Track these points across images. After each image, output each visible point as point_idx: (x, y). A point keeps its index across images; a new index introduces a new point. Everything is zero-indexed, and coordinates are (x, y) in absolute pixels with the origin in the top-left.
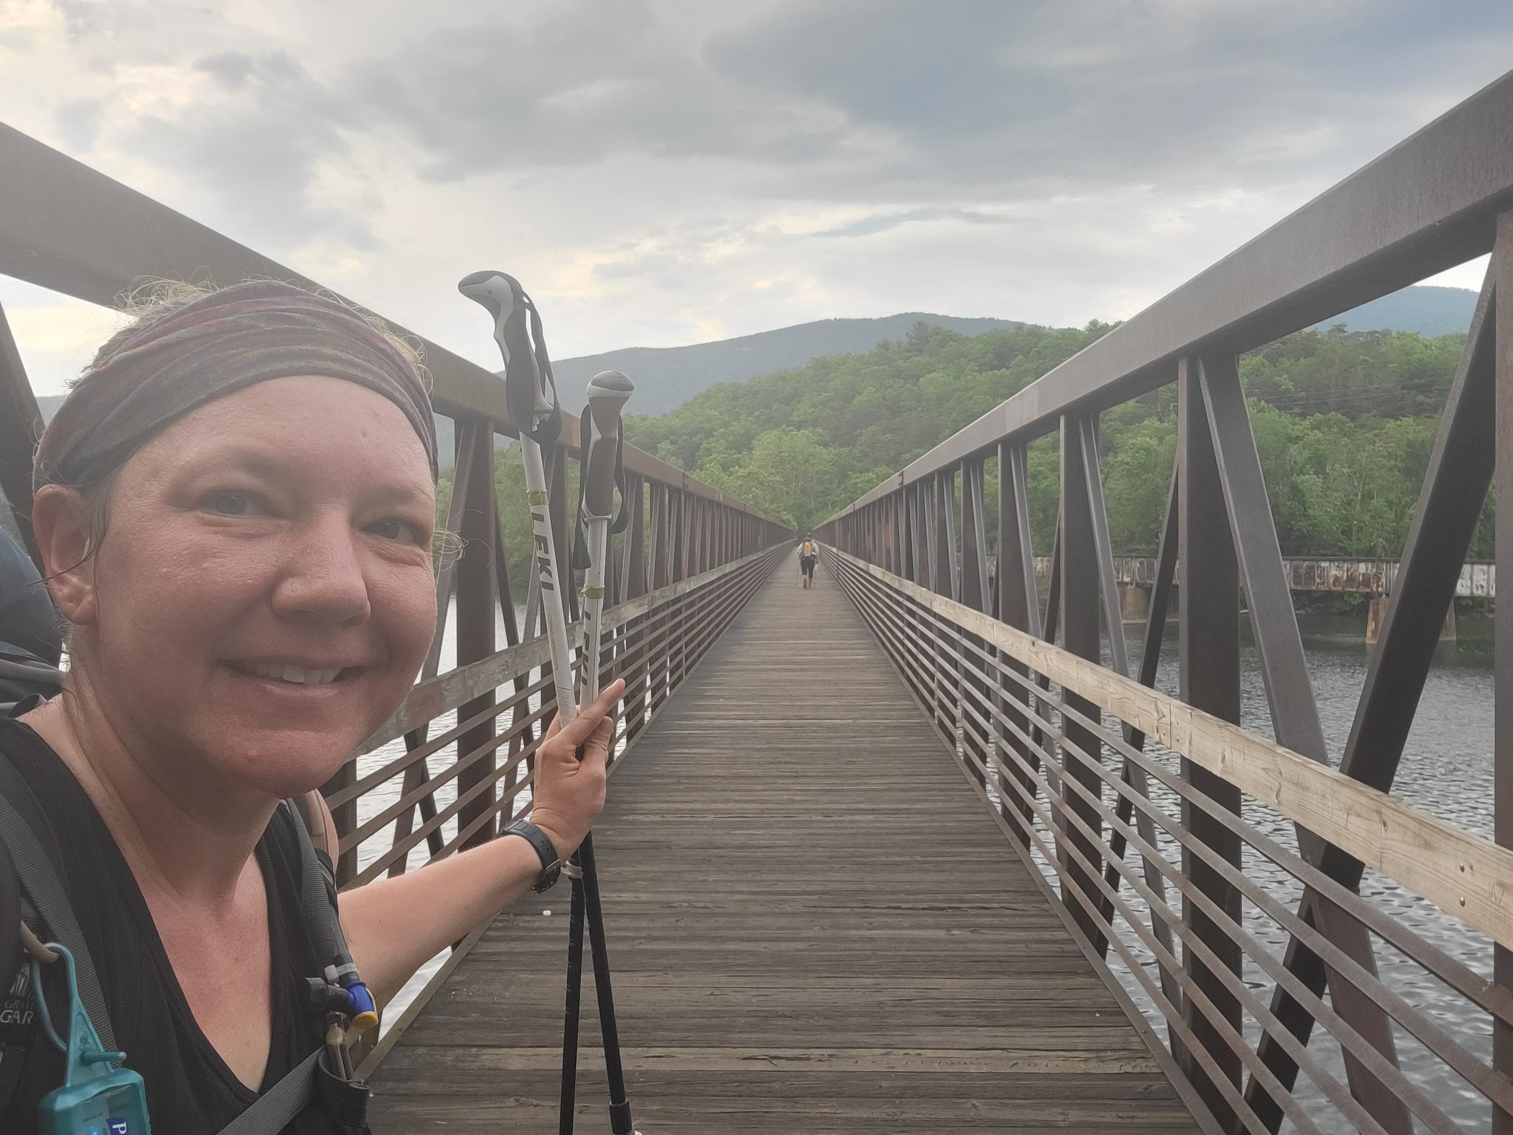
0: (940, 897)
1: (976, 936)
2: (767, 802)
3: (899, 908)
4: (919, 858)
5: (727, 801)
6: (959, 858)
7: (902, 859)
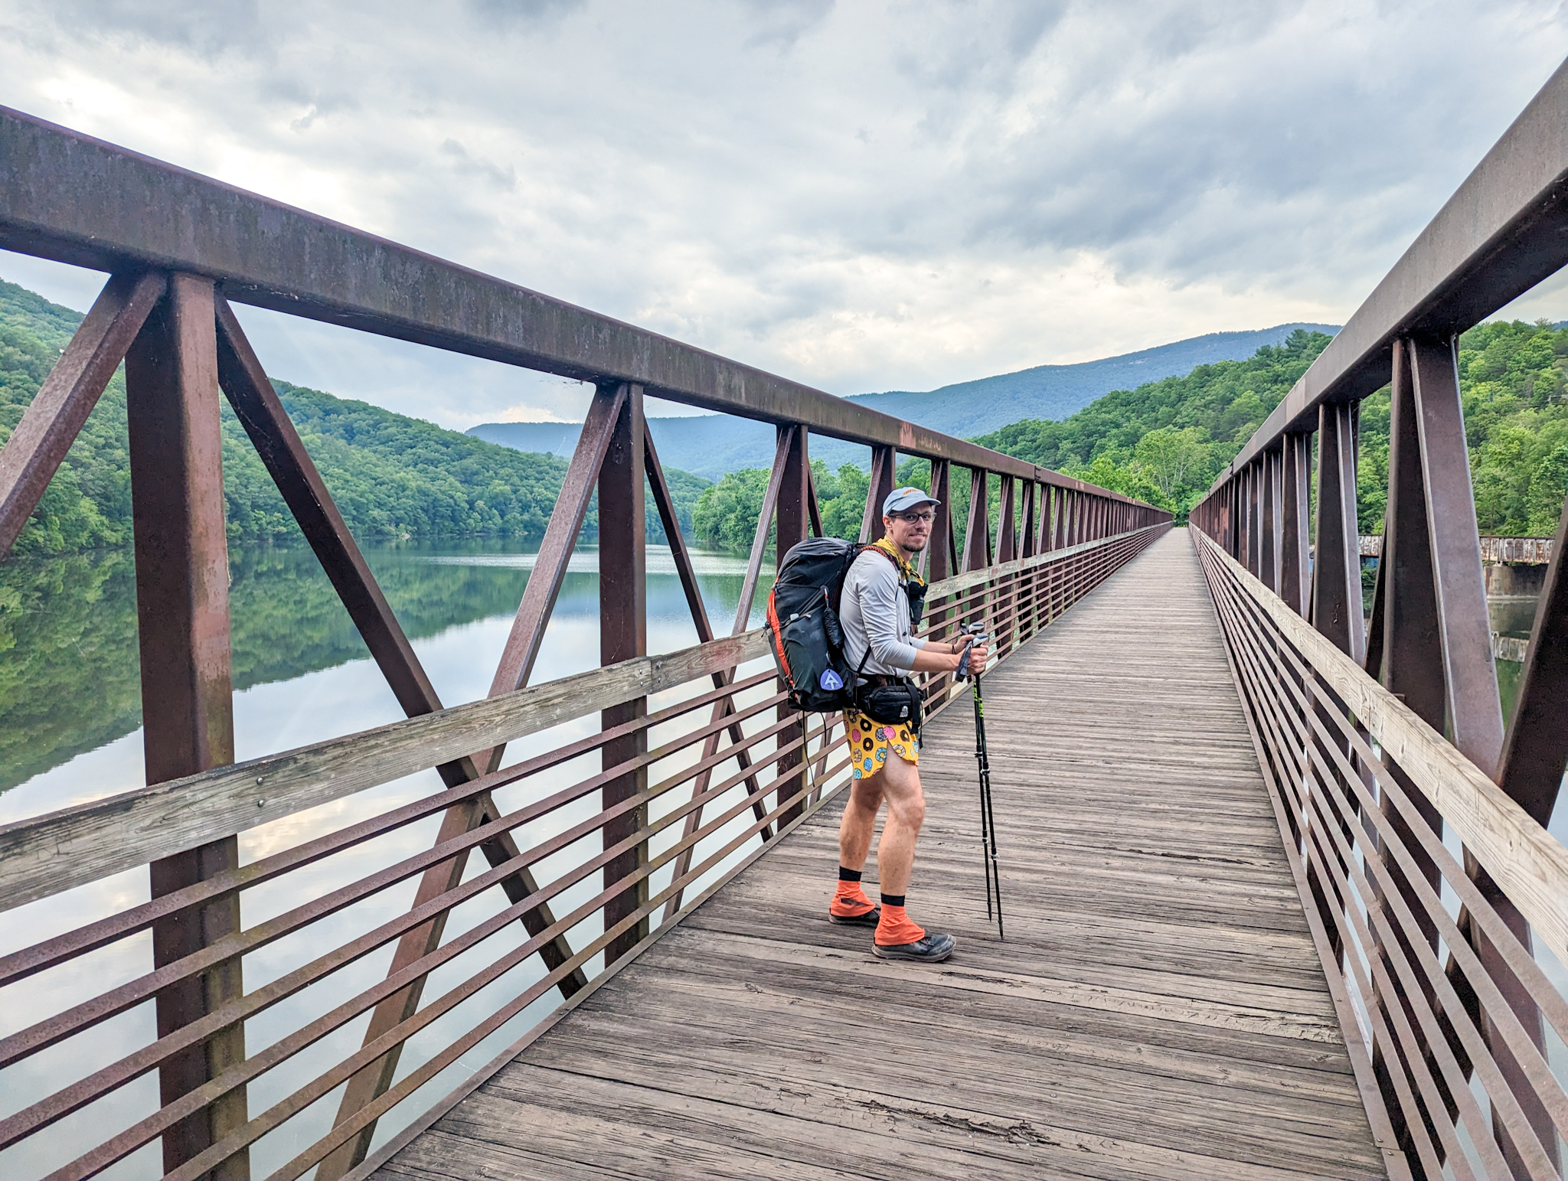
0: (1183, 845)
1: (1203, 885)
2: (1058, 746)
3: (1140, 852)
4: (1177, 808)
5: (1026, 743)
6: (1215, 811)
7: (1162, 807)
